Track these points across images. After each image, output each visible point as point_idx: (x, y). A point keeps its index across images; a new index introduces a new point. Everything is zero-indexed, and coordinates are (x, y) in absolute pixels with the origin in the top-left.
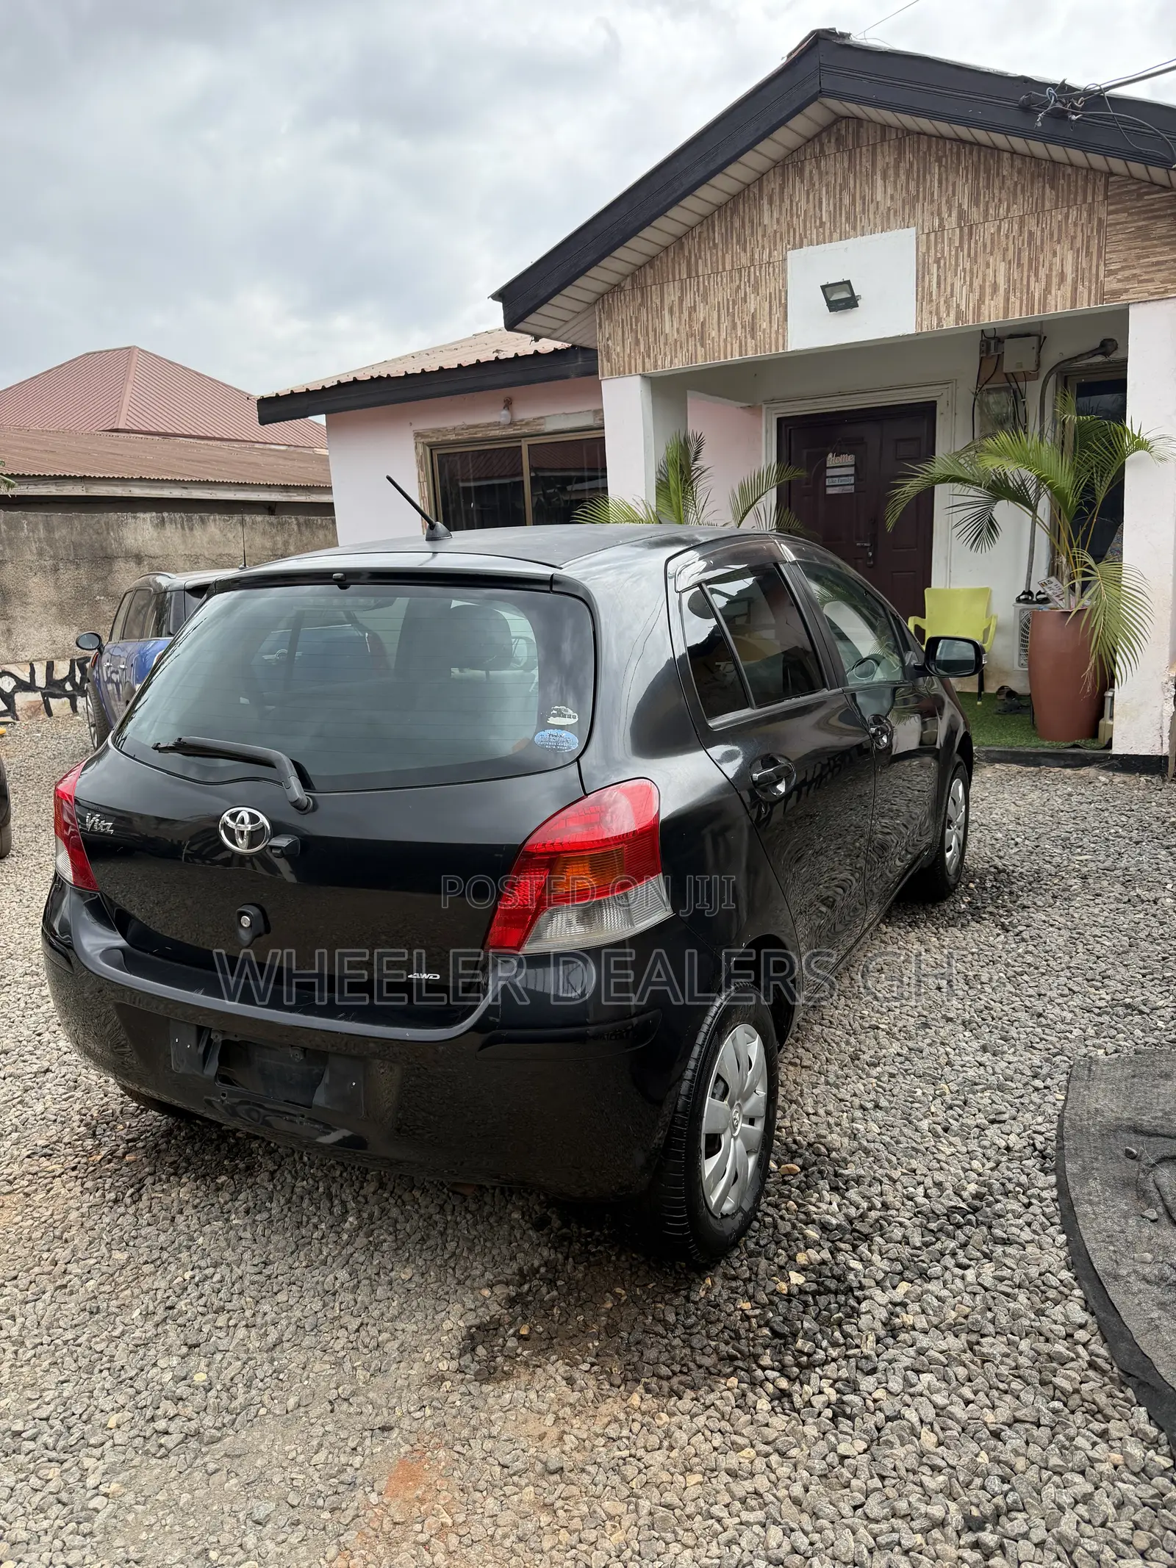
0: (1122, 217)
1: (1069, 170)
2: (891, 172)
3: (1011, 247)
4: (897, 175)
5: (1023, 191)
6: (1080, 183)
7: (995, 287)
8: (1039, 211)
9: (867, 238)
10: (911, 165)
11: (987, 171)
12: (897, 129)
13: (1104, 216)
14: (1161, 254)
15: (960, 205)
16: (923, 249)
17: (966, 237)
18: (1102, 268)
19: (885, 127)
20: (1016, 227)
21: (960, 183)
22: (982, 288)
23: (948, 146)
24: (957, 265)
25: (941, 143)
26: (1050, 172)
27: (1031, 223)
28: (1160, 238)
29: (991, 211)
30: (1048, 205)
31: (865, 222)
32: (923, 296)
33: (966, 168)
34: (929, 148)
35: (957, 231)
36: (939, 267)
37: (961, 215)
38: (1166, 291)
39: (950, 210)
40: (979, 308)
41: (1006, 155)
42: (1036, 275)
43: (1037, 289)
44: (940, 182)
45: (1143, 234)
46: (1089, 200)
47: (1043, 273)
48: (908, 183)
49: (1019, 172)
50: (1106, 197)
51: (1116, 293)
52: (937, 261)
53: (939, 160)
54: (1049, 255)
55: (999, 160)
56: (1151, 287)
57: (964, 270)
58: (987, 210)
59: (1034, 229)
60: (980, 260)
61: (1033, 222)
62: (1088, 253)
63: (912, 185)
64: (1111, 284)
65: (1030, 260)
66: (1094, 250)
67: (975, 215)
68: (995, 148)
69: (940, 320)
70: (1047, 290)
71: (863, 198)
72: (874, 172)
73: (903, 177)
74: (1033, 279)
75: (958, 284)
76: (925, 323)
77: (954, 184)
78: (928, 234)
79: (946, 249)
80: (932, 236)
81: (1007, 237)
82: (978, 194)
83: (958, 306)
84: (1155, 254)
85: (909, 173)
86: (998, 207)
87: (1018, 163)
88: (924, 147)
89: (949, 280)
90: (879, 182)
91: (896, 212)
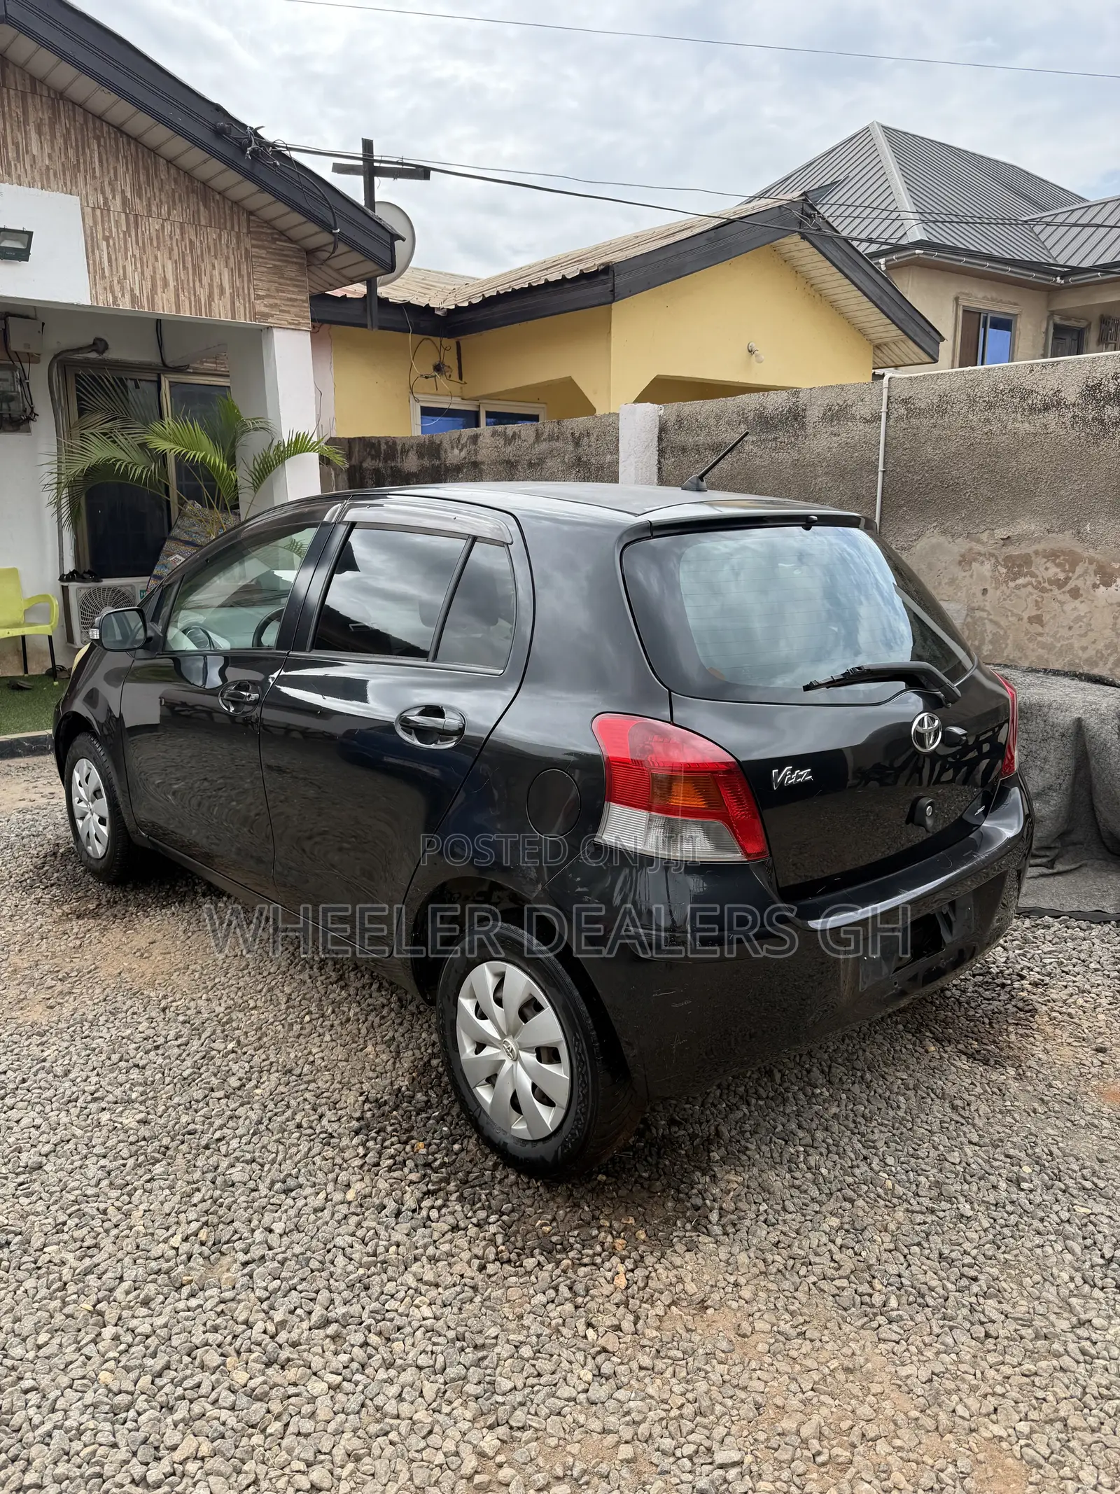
0: (263, 253)
1: (218, 197)
2: (46, 129)
3: (175, 248)
4: (53, 137)
5: (180, 200)
6: (228, 212)
7: (165, 280)
8: (197, 225)
9: (24, 190)
10: (68, 131)
11: (147, 169)
12: (49, 88)
13: (249, 246)
14: (293, 292)
15: (123, 192)
16: (90, 222)
17: (132, 225)
18: (252, 291)
19: (36, 83)
20: (178, 231)
21: (121, 171)
22: (153, 278)
23: (105, 129)
24: (126, 249)
25: (98, 123)
26: (203, 191)
27: (191, 233)
28: (291, 279)
29: (154, 208)
30: (203, 223)
31: (20, 171)
32: (95, 271)
33: (126, 157)
34: (86, 121)
35: (123, 216)
36: (108, 246)
37: (125, 202)
38: (299, 324)
39: (113, 191)
40: (152, 297)
41: (162, 161)
42: (200, 281)
43: (203, 294)
44: (100, 161)
45: (277, 271)
46: (236, 229)
47: (206, 280)
48: (66, 149)
49: (176, 181)
50: (249, 232)
51: (265, 316)
52: (107, 239)
53: (98, 138)
54: (209, 267)
55: (156, 163)
56: (289, 317)
57: (134, 256)
58: (149, 205)
59: (193, 238)
60: (148, 250)
61: (192, 233)
62: (240, 276)
63: (71, 152)
64: (260, 307)
65: (193, 266)
66: (245, 272)
67: (139, 207)
68: (154, 151)
69: (115, 298)
70: (211, 297)
71: (16, 145)
72: (26, 122)
73: (60, 141)
74: (197, 284)
75: (129, 269)
76: (101, 298)
77: (115, 169)
78: (93, 209)
79: (114, 230)
80: (98, 212)
81: (171, 238)
82: (140, 187)
83: (132, 290)
84: (289, 292)
85: (66, 138)
86: (159, 207)
87: (173, 171)
88: (80, 119)
89: (121, 263)
90: (34, 135)
91: (55, 174)
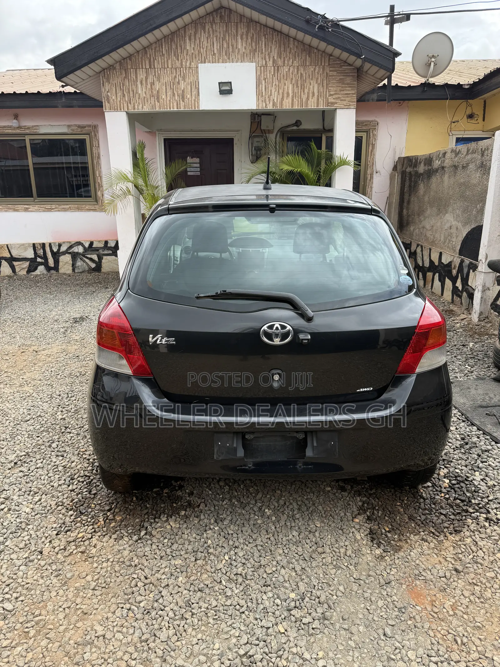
0: (335, 73)
1: (315, 51)
2: (244, 36)
3: (294, 78)
4: (247, 38)
5: (298, 56)
6: (320, 57)
7: (288, 94)
8: (304, 65)
9: (235, 64)
10: (253, 35)
11: (284, 44)
12: (247, 18)
13: (328, 72)
14: (348, 90)
15: (274, 57)
16: (259, 73)
17: (276, 71)
18: (328, 92)
19: (242, 16)
20: (296, 70)
21: (273, 48)
22: (283, 94)
23: (268, 31)
24: (273, 82)
25: (265, 28)
26: (308, 49)
27: (302, 70)
28: (348, 84)
29: (286, 62)
30: (308, 64)
31: (233, 57)
32: (259, 94)
33: (276, 41)
34: (261, 29)
35: (273, 68)
36: (265, 82)
37: (274, 61)
38: (350, 105)
39: (269, 58)
40: (282, 102)
41: (292, 39)
42: (304, 92)
43: (304, 98)
44: (265, 45)
45: (341, 81)
46: (323, 64)
47: (306, 91)
48: (252, 43)
49: (297, 47)
50: (329, 64)
51: (333, 104)
52: (265, 79)
53: (265, 35)
54: (308, 84)
55: (289, 41)
56: (345, 103)
57: (276, 85)
58: (284, 61)
59: (302, 72)
60: (282, 81)
61: (302, 69)
62: (323, 86)
63: (254, 44)
64: (331, 100)
65: (301, 85)
66: (325, 85)
67: (280, 62)
68: (288, 36)
69: (266, 105)
70: (308, 99)
71: (233, 46)
72: (237, 35)
73: (250, 40)
74: (302, 93)
75: (273, 91)
76: (260, 105)
77: (271, 47)
78: (261, 67)
79: (268, 75)
80: (262, 68)
81: (292, 74)
82: (281, 54)
83: (273, 100)
84: (346, 90)
85: (252, 39)
86: (288, 61)
87: (296, 43)
88: (258, 29)
89: (270, 88)
90: (240, 40)
91: (247, 55)
